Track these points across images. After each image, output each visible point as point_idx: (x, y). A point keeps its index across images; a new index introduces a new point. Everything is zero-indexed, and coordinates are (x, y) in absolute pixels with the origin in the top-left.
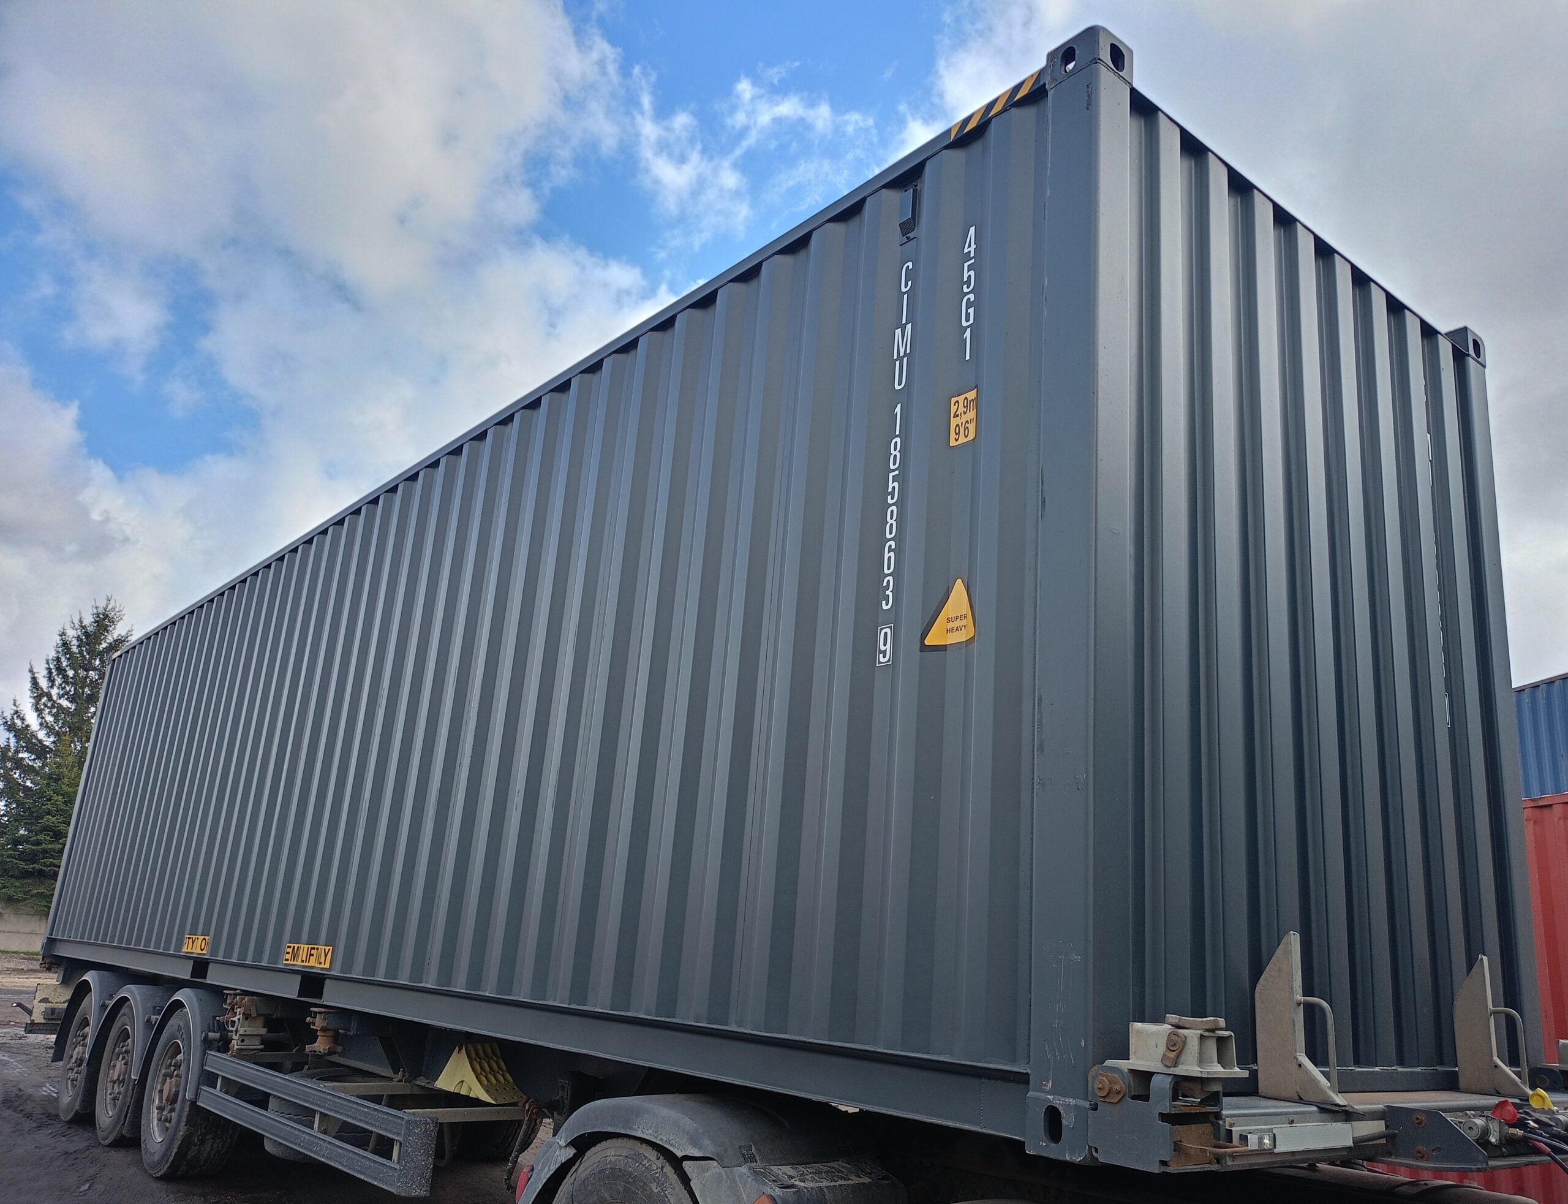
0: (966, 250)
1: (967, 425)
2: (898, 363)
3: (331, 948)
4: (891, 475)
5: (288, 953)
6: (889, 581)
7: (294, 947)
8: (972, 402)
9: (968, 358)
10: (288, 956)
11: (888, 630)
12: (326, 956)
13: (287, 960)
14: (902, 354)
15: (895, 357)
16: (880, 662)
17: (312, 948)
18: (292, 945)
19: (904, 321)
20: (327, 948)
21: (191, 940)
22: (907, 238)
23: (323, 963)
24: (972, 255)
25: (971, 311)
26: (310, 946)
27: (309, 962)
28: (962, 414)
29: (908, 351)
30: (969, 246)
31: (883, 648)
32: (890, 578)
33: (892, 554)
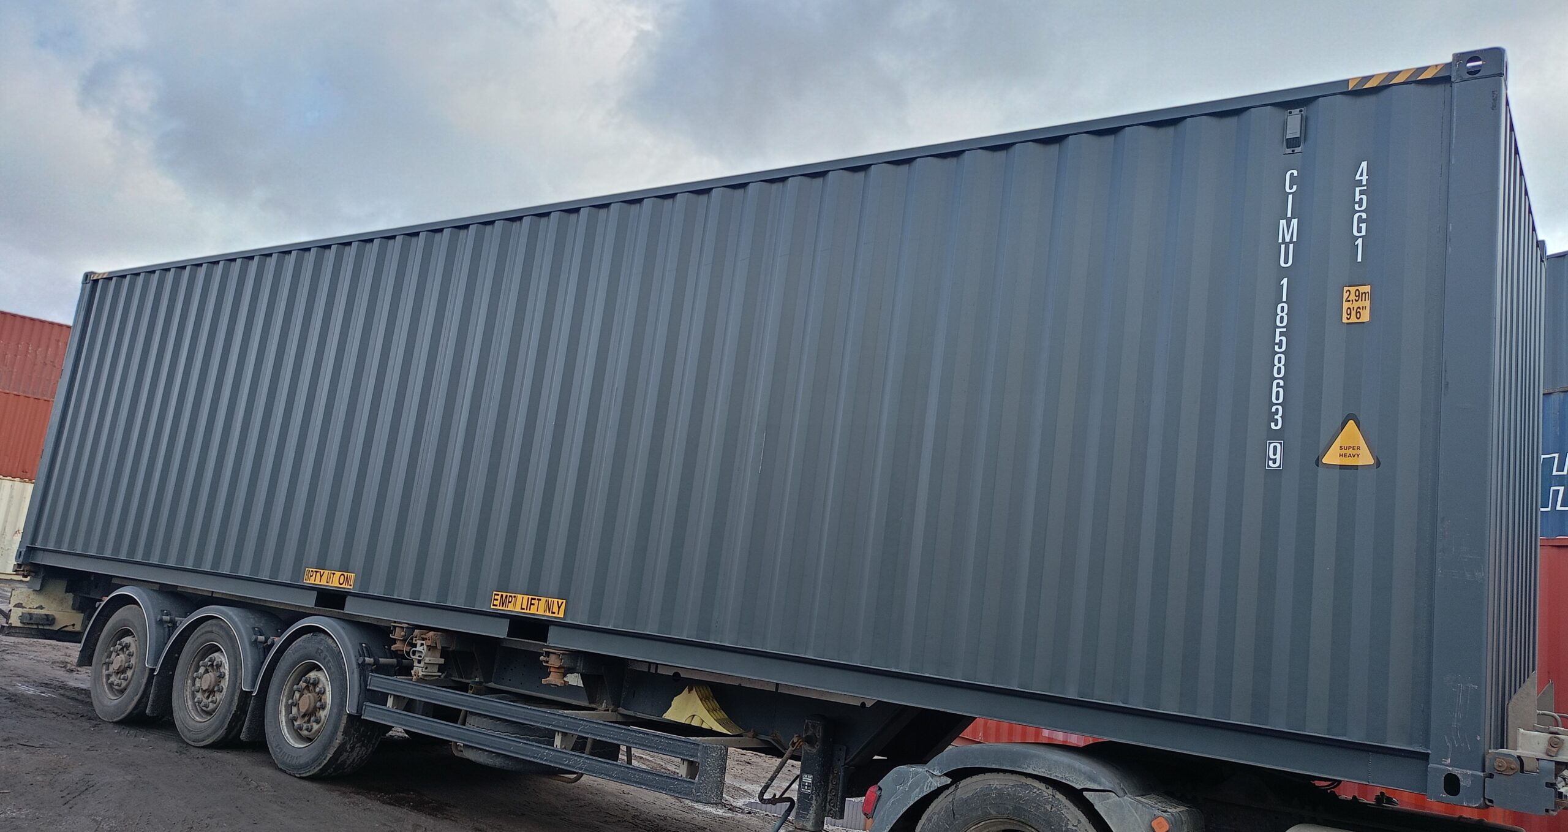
0: (1358, 178)
1: (1359, 310)
2: (1283, 246)
3: (565, 601)
4: (1278, 331)
5: (497, 600)
6: (1277, 409)
7: (502, 595)
8: (1364, 295)
9: (1359, 260)
10: (496, 603)
11: (1278, 446)
12: (559, 607)
13: (496, 605)
14: (1287, 239)
15: (1280, 241)
16: (1269, 466)
17: (532, 599)
18: (500, 593)
19: (1289, 215)
20: (560, 601)
21: (318, 574)
22: (1293, 151)
23: (557, 613)
24: (1364, 183)
25: (1363, 226)
26: (530, 597)
27: (530, 610)
28: (1354, 301)
29: (1295, 239)
30: (1361, 175)
31: (1272, 456)
32: (1280, 408)
33: (1281, 390)
